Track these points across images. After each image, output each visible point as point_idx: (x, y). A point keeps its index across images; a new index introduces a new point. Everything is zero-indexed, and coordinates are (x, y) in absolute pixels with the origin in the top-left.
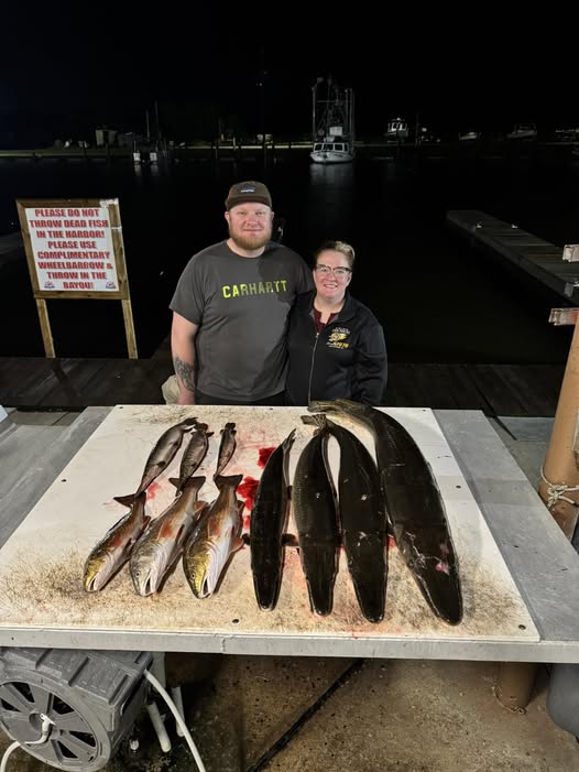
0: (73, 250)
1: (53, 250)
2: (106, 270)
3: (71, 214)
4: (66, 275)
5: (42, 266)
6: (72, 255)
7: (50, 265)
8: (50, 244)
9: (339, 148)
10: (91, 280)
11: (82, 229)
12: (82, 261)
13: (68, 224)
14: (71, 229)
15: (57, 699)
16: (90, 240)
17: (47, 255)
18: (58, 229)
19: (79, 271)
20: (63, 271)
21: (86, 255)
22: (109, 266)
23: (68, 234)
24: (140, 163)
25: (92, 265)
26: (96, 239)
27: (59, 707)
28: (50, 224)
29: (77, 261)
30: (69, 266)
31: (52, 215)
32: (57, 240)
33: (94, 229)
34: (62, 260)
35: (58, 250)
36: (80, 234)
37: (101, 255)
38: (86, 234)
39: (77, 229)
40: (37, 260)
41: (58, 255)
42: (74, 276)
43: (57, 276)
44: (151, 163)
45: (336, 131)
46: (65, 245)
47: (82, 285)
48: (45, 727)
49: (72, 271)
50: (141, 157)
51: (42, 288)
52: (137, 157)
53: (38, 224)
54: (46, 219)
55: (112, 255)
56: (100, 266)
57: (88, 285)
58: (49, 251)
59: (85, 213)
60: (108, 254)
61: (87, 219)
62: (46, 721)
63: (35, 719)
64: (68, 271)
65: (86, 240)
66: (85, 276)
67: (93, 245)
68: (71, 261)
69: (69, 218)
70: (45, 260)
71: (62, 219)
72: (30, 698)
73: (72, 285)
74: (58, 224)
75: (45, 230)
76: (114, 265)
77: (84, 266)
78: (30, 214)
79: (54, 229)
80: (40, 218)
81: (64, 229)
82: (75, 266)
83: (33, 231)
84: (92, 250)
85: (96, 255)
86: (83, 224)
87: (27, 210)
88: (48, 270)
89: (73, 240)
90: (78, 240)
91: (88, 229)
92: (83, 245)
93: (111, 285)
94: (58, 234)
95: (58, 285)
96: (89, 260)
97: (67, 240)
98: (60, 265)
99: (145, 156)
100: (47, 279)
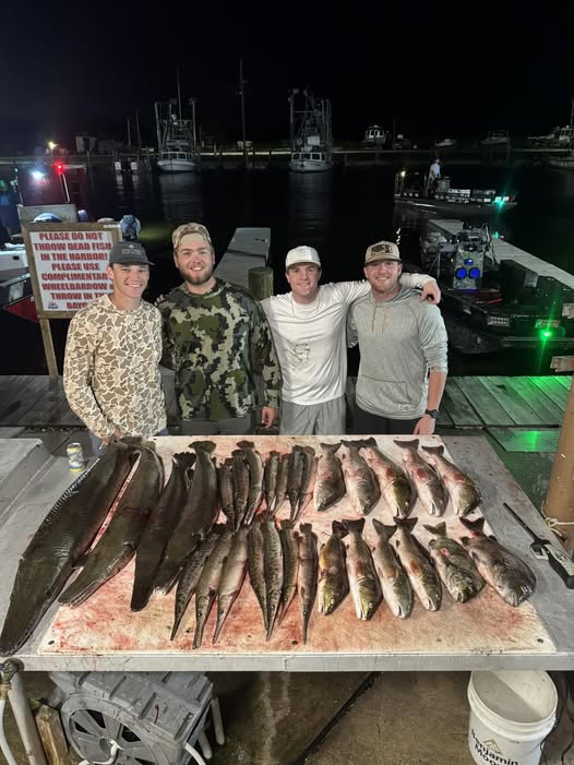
0: (77, 272)
1: (57, 271)
3: (74, 238)
4: (70, 296)
5: (46, 287)
6: (76, 277)
7: (53, 287)
8: (54, 266)
9: (316, 157)
11: (86, 252)
12: (86, 282)
13: (72, 247)
14: (75, 252)
16: (94, 262)
17: (51, 277)
18: (62, 252)
19: (82, 292)
20: (67, 292)
21: (89, 277)
23: (72, 257)
24: (122, 173)
25: (95, 286)
26: (98, 261)
28: (54, 247)
29: (80, 282)
30: (72, 287)
31: (56, 238)
32: (61, 262)
33: (97, 252)
34: (66, 281)
35: (61, 272)
36: (83, 257)
38: (89, 257)
39: (80, 252)
40: (41, 281)
41: (61, 277)
42: (78, 296)
43: (60, 296)
45: (314, 141)
46: (68, 267)
49: (75, 291)
51: (46, 308)
52: (118, 166)
53: (42, 247)
54: (50, 242)
56: (103, 286)
58: (53, 272)
59: (88, 237)
61: (90, 242)
64: (72, 292)
65: (89, 262)
66: (88, 296)
67: (96, 267)
68: (75, 282)
69: (72, 242)
70: (48, 282)
71: (66, 242)
73: (75, 305)
74: (62, 247)
75: (50, 252)
77: (89, 286)
78: (34, 237)
79: (58, 252)
80: (45, 241)
81: (68, 252)
82: (78, 287)
83: (38, 254)
84: (96, 272)
85: (99, 277)
86: (87, 247)
87: (32, 234)
88: (52, 291)
89: (76, 262)
90: (82, 262)
91: (91, 251)
92: (87, 267)
94: (62, 257)
95: (62, 306)
96: (92, 282)
97: (70, 262)
98: (63, 286)
99: (126, 166)
100: (51, 300)
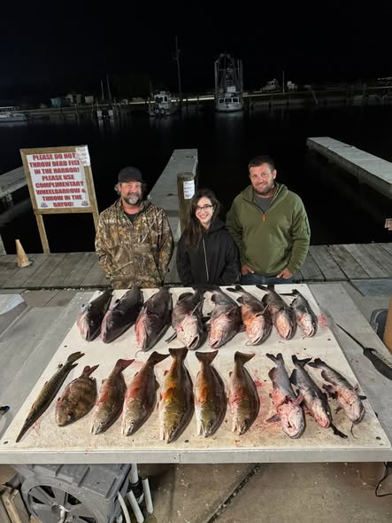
0: (59, 181)
1: (46, 181)
2: (81, 193)
3: (56, 157)
4: (55, 198)
5: (39, 192)
6: (58, 185)
7: (44, 192)
8: (43, 178)
9: (235, 100)
10: (72, 200)
11: (64, 167)
12: (65, 188)
13: (55, 164)
14: (57, 167)
15: (70, 496)
16: (70, 174)
17: (42, 185)
18: (49, 168)
19: (63, 195)
20: (53, 195)
21: (67, 184)
22: (83, 191)
23: (55, 171)
24: (103, 118)
25: (72, 191)
26: (73, 173)
27: (72, 500)
28: (43, 164)
29: (62, 188)
30: (57, 192)
31: (44, 158)
32: (48, 175)
33: (72, 167)
34: (52, 188)
35: (48, 182)
36: (63, 171)
37: (78, 184)
38: (67, 170)
39: (60, 167)
40: (35, 188)
41: (49, 185)
42: (61, 198)
43: (49, 199)
44: (109, 117)
45: (232, 89)
46: (53, 178)
47: (66, 204)
48: (62, 513)
49: (59, 195)
50: (103, 114)
51: (39, 207)
52: (99, 114)
53: (35, 165)
54: (40, 161)
55: (85, 184)
56: (78, 191)
57: (70, 204)
58: (43, 182)
59: (66, 156)
60: (82, 183)
61: (67, 160)
62: (63, 510)
63: (55, 509)
64: (56, 195)
65: (67, 174)
66: (67, 198)
67: (72, 177)
68: (58, 188)
69: (55, 160)
70: (40, 189)
71: (51, 161)
72: (52, 495)
73: (59, 204)
74: (48, 164)
75: (40, 168)
76: (86, 190)
77: (67, 191)
78: (30, 158)
79: (46, 168)
80: (36, 161)
81: (52, 168)
82: (60, 191)
83: (32, 170)
84: (72, 180)
85: (74, 184)
86: (65, 163)
87: (28, 156)
88: (43, 195)
89: (58, 174)
90: (62, 174)
91: (68, 167)
92: (65, 177)
93: (85, 203)
94: (49, 171)
95: (50, 205)
96: (70, 188)
97: (54, 175)
98: (50, 192)
99: (105, 113)
100: (42, 201)
